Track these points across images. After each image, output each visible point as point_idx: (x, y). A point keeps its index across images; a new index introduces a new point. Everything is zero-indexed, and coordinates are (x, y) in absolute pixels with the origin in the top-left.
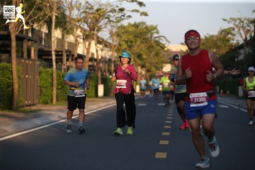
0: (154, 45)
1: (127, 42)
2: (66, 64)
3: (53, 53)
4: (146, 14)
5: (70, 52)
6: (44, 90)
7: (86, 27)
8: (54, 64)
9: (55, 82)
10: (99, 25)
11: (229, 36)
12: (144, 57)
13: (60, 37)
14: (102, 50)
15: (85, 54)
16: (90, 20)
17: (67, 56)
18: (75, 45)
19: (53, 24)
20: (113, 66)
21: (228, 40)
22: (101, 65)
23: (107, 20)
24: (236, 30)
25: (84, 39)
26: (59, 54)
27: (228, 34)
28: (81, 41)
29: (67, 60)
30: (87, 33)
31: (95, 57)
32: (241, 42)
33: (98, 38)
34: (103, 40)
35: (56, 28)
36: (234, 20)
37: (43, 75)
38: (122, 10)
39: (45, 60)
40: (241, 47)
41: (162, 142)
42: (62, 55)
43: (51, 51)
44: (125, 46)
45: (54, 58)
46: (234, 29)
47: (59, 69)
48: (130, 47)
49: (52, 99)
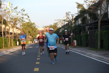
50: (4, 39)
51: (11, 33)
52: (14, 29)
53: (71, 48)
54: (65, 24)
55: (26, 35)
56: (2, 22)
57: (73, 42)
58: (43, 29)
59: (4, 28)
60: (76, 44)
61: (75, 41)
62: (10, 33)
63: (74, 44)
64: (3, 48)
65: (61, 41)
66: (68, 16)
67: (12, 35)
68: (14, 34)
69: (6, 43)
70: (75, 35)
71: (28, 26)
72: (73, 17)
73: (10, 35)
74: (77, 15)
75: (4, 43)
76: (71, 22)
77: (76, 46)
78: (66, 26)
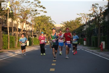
0: (49, 25)
1: (38, 23)
2: (13, 33)
3: (8, 28)
4: (46, 12)
5: (15, 28)
6: (4, 44)
7: (21, 17)
8: (9, 33)
9: (9, 40)
10: (27, 16)
11: (80, 21)
12: (45, 29)
13: (11, 22)
14: (28, 27)
15: (21, 29)
16: (23, 15)
17: (14, 29)
18: (17, 25)
19: (8, 16)
20: (33, 33)
21: (79, 22)
22: (28, 33)
23: (30, 14)
24: (83, 18)
25: (21, 22)
26: (10, 29)
27: (79, 19)
28: (20, 23)
29: (14, 31)
30: (22, 20)
31: (26, 30)
32: (85, 23)
33: (26, 22)
34: (29, 23)
35: (9, 18)
36: (82, 14)
37: (4, 37)
38: (36, 10)
39: (5, 31)
40: (85, 25)
41: (53, 64)
42: (12, 29)
43: (7, 28)
44: (37, 25)
45: (8, 30)
46: (81, 18)
47: (10, 35)
48: (40, 25)
49: (8, 47)
50: (10, 37)
51: (20, 30)
52: (23, 25)
53: (98, 51)
54: (91, 19)
55: (39, 33)
56: (8, 15)
57: (100, 44)
58: (62, 26)
59: (10, 23)
60: (104, 47)
61: (103, 43)
62: (18, 30)
63: (102, 46)
64: (8, 48)
65: (85, 42)
66: (95, 9)
67: (20, 32)
68: (24, 31)
69: (12, 42)
70: (104, 35)
71: (42, 21)
72: (101, 10)
73: (19, 32)
74: (107, 8)
75: (10, 43)
76: (99, 17)
77: (105, 49)
78: (92, 22)
